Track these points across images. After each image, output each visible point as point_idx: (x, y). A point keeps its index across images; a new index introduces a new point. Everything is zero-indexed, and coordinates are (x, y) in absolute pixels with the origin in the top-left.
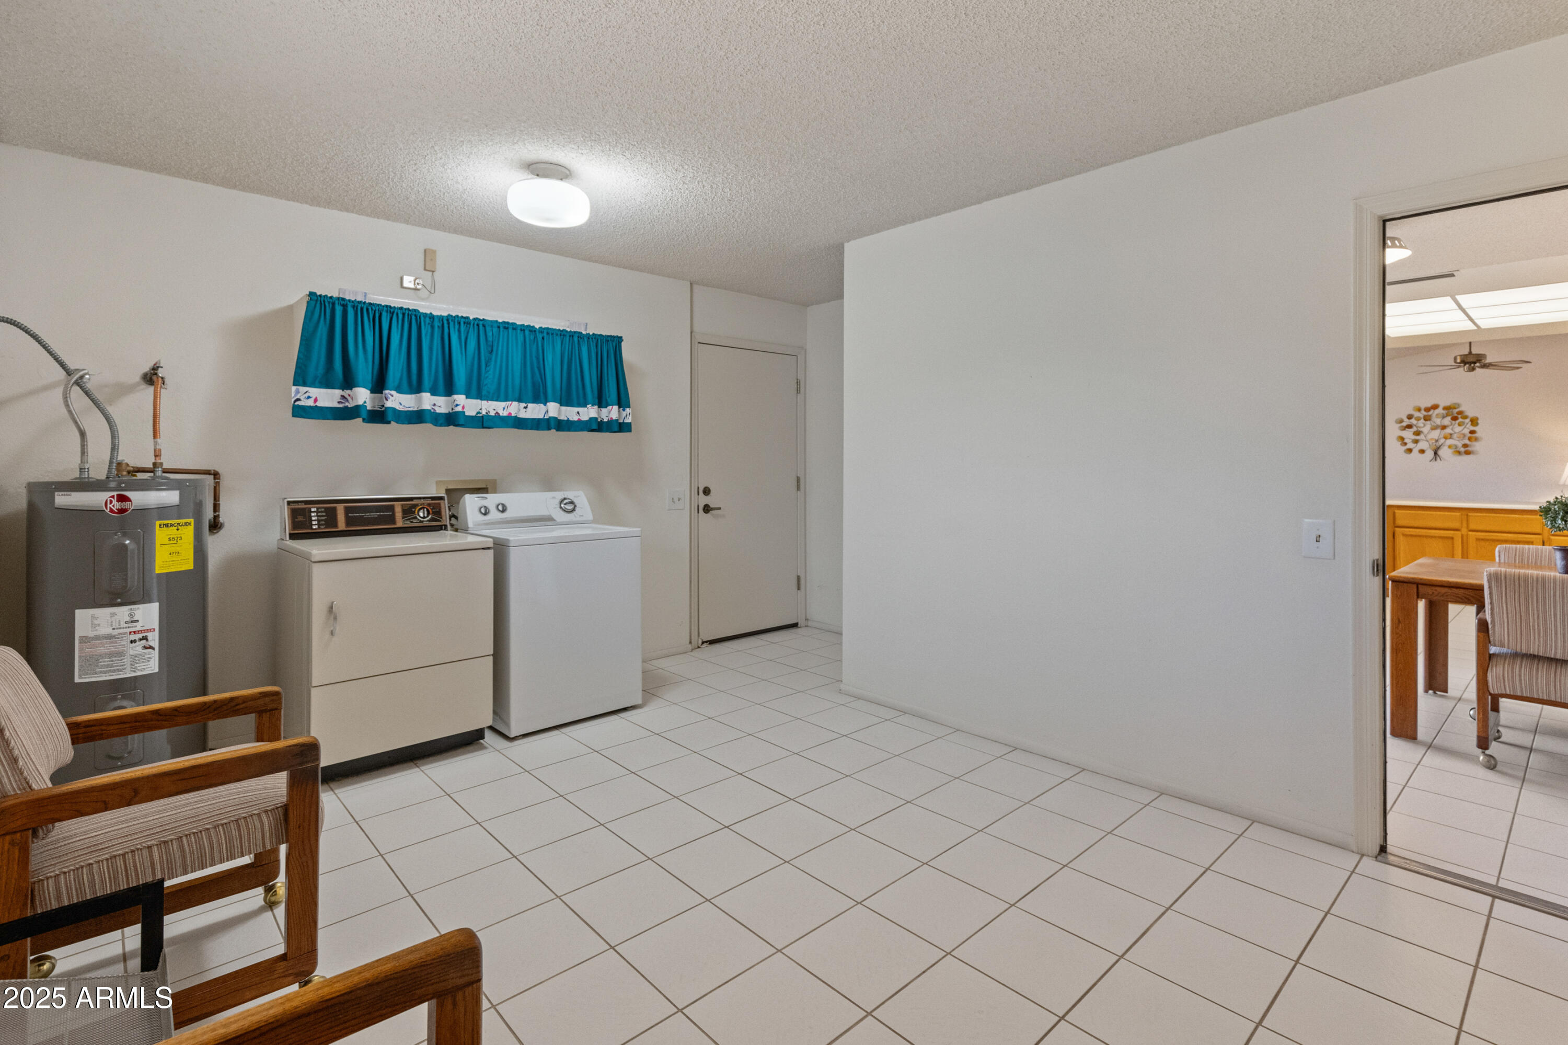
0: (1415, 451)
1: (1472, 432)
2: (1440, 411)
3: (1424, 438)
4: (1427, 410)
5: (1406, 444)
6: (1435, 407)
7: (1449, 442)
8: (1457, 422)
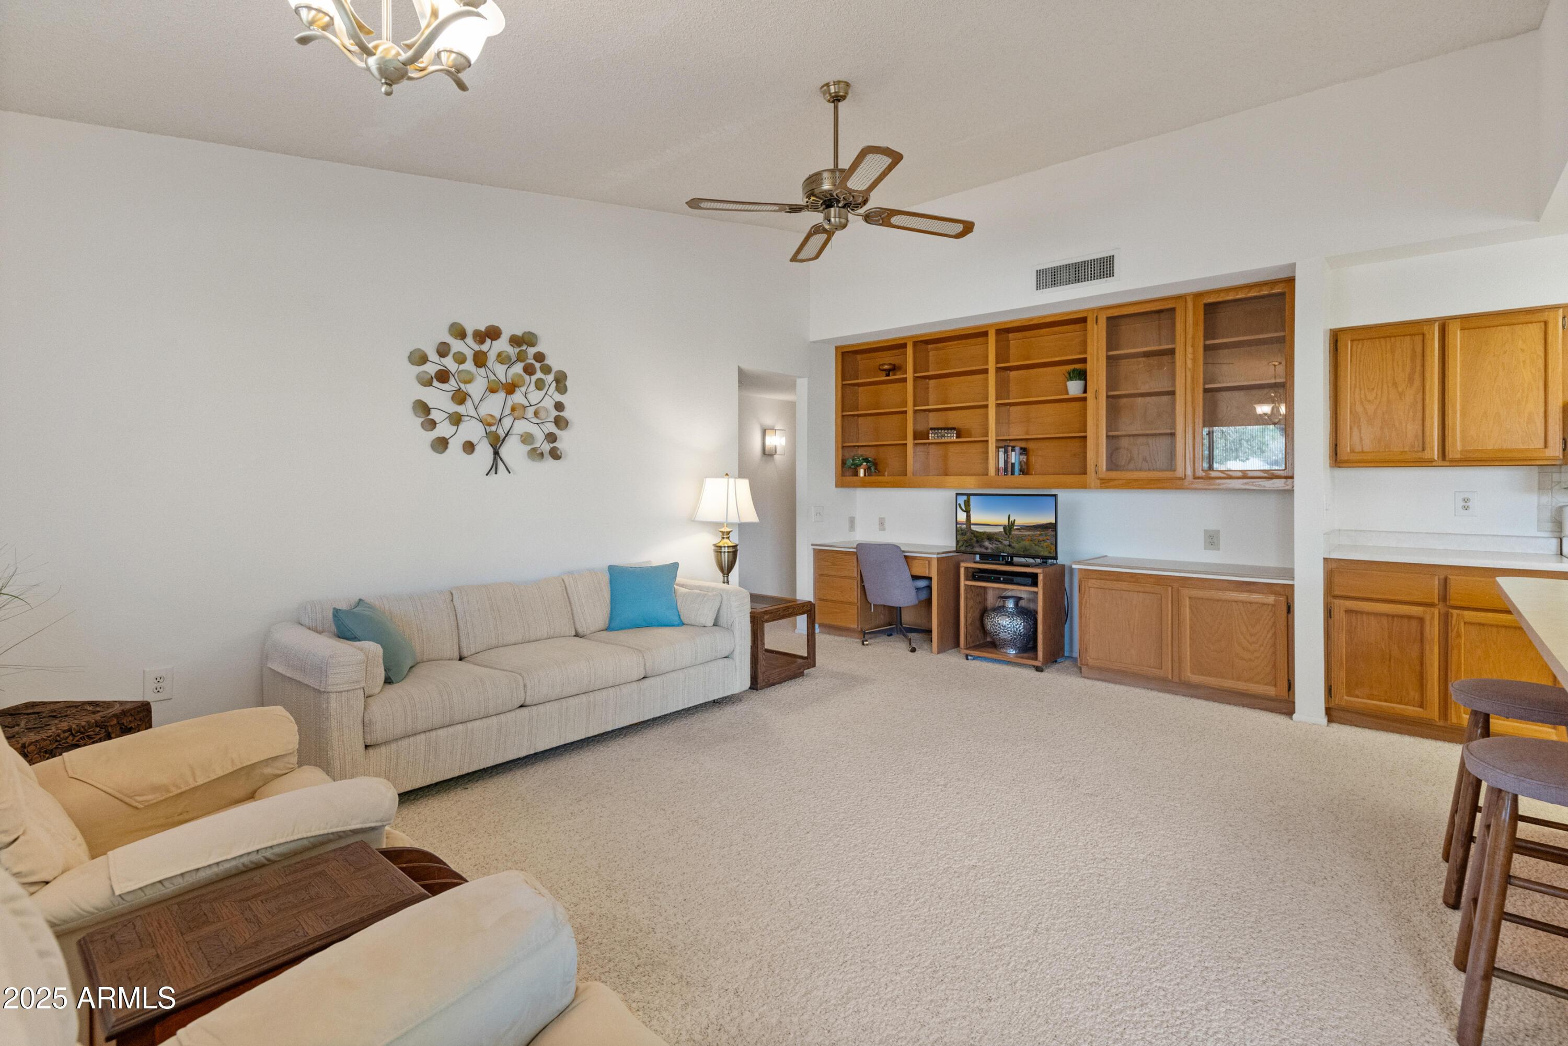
0: (455, 445)
1: (558, 407)
2: (502, 345)
3: (472, 412)
4: (482, 336)
5: (433, 424)
6: (493, 333)
7: (521, 427)
8: (534, 378)
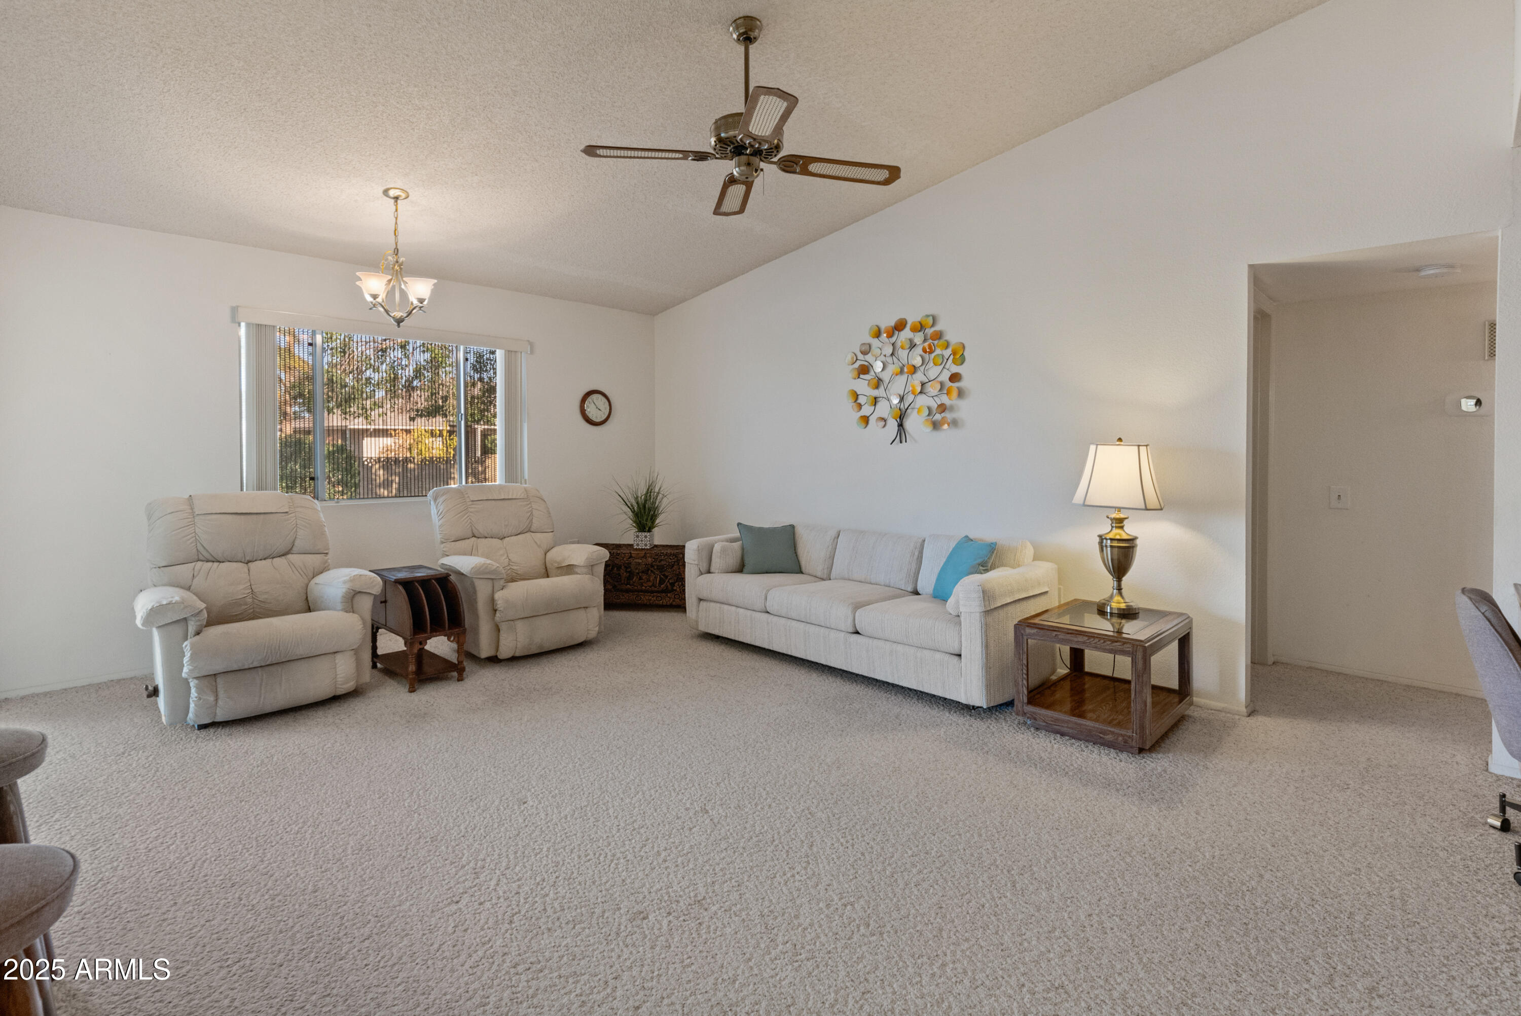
0: (874, 421)
1: (955, 377)
2: (908, 334)
3: (885, 394)
4: (889, 332)
5: (860, 406)
6: (902, 326)
7: (920, 401)
8: (933, 355)
